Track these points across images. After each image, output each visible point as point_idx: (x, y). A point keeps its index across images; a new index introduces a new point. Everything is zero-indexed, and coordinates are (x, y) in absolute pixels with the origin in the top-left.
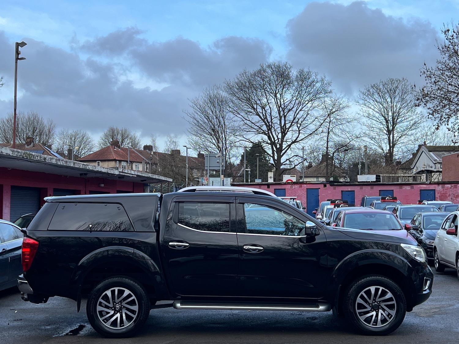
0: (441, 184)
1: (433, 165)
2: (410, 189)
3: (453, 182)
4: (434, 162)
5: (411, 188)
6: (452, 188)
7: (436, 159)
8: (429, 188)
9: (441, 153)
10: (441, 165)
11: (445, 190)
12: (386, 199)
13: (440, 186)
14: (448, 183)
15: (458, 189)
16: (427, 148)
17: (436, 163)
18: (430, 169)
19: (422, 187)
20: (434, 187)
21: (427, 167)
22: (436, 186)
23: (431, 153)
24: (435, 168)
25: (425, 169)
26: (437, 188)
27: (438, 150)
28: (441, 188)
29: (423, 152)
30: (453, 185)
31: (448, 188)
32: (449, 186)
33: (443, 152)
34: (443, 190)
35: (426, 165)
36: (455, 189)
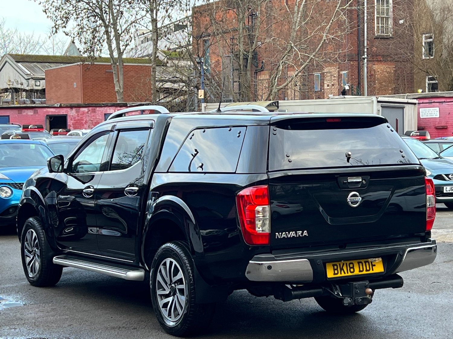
0: (75, 107)
1: (24, 81)
2: (32, 114)
3: (90, 105)
4: (26, 78)
5: (34, 113)
6: (90, 112)
7: (29, 73)
8: (60, 112)
9: (32, 65)
10: (35, 81)
11: (81, 115)
12: (29, 128)
13: (74, 110)
14: (85, 105)
15: (96, 114)
16: (12, 57)
17: (29, 79)
18: (19, 86)
19: (49, 112)
20: (65, 112)
21: (15, 84)
22: (69, 109)
23: (19, 64)
24: (28, 86)
25: (11, 86)
26: (69, 113)
27: (28, 60)
28: (74, 113)
29: (7, 63)
30: (90, 108)
31: (84, 113)
32: (86, 110)
33: (35, 64)
34: (78, 115)
35: (12, 80)
36: (93, 114)
